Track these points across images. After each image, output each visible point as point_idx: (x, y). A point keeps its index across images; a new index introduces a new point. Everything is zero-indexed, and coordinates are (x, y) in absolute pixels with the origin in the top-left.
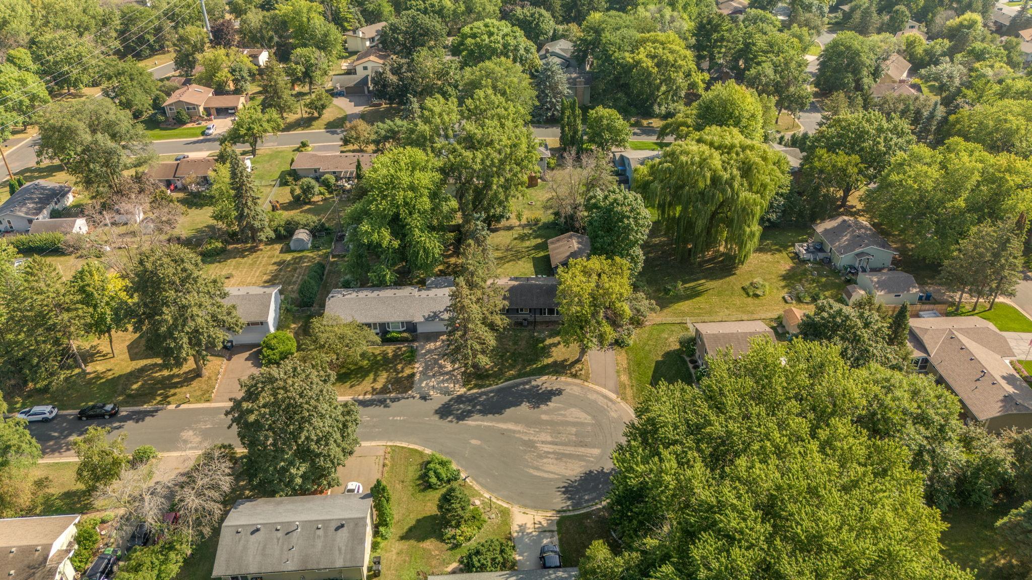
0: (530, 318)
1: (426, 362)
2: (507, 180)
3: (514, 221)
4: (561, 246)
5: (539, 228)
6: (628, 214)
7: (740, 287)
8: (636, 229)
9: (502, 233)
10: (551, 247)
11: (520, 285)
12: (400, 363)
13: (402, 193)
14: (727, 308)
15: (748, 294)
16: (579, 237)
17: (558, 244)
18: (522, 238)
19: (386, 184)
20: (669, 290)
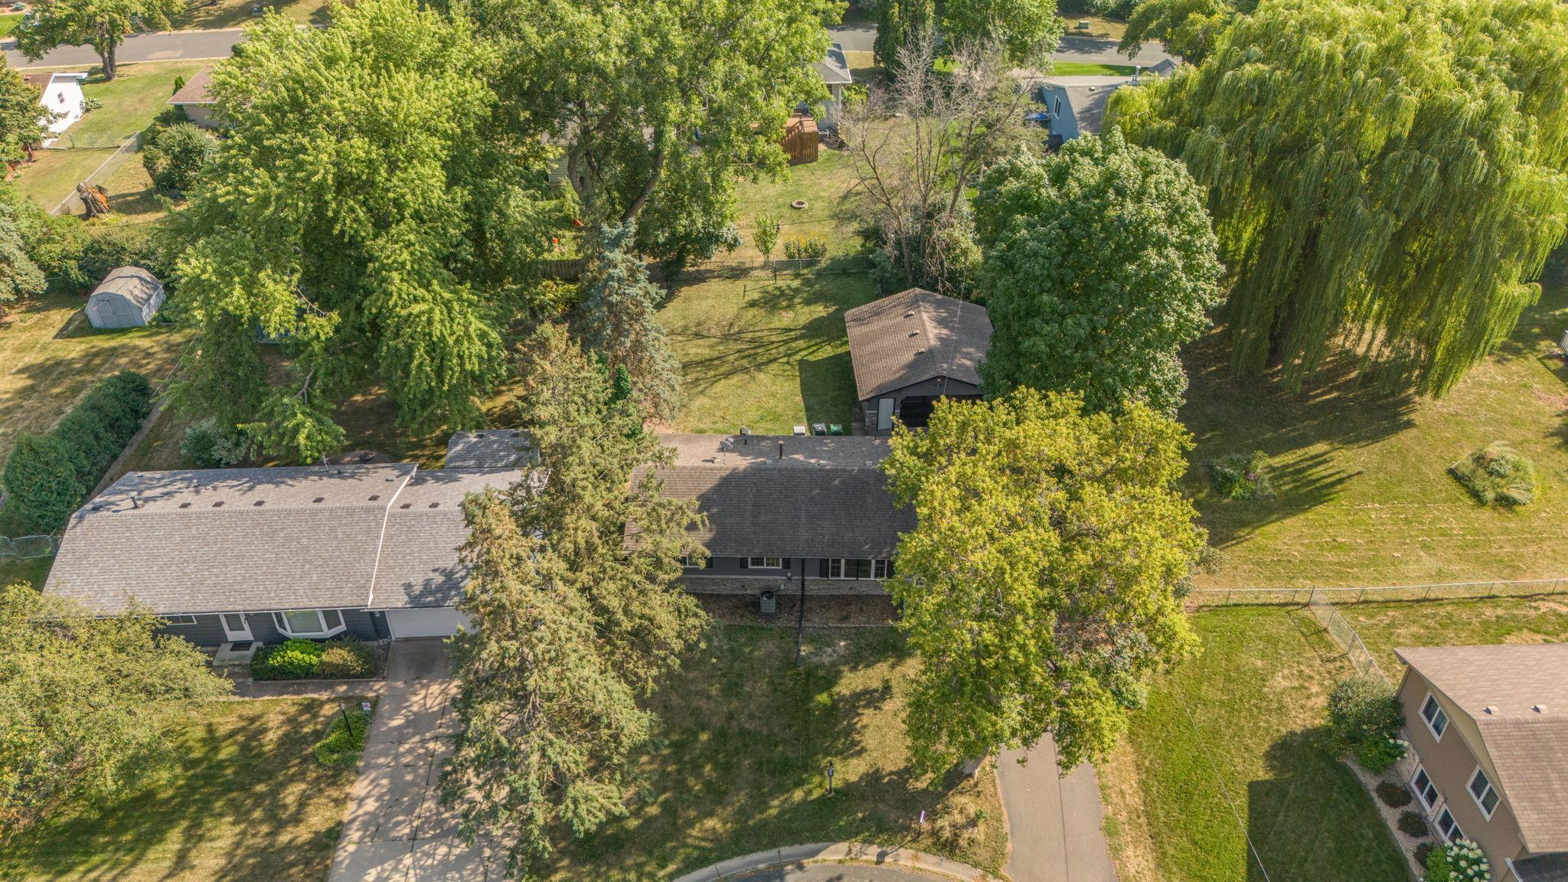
0: (786, 584)
1: (395, 776)
2: (717, 114)
3: (749, 254)
4: (886, 331)
5: (819, 275)
6: (1163, 229)
7: (1441, 468)
8: (1189, 286)
9: (715, 286)
10: (854, 332)
11: (755, 471)
12: (300, 776)
13: (328, 143)
14: (1425, 546)
15: (1477, 496)
16: (938, 304)
17: (876, 325)
18: (771, 302)
19: (273, 110)
20: (1229, 480)
